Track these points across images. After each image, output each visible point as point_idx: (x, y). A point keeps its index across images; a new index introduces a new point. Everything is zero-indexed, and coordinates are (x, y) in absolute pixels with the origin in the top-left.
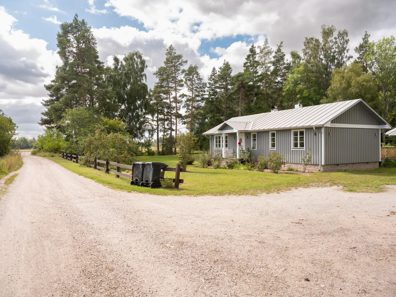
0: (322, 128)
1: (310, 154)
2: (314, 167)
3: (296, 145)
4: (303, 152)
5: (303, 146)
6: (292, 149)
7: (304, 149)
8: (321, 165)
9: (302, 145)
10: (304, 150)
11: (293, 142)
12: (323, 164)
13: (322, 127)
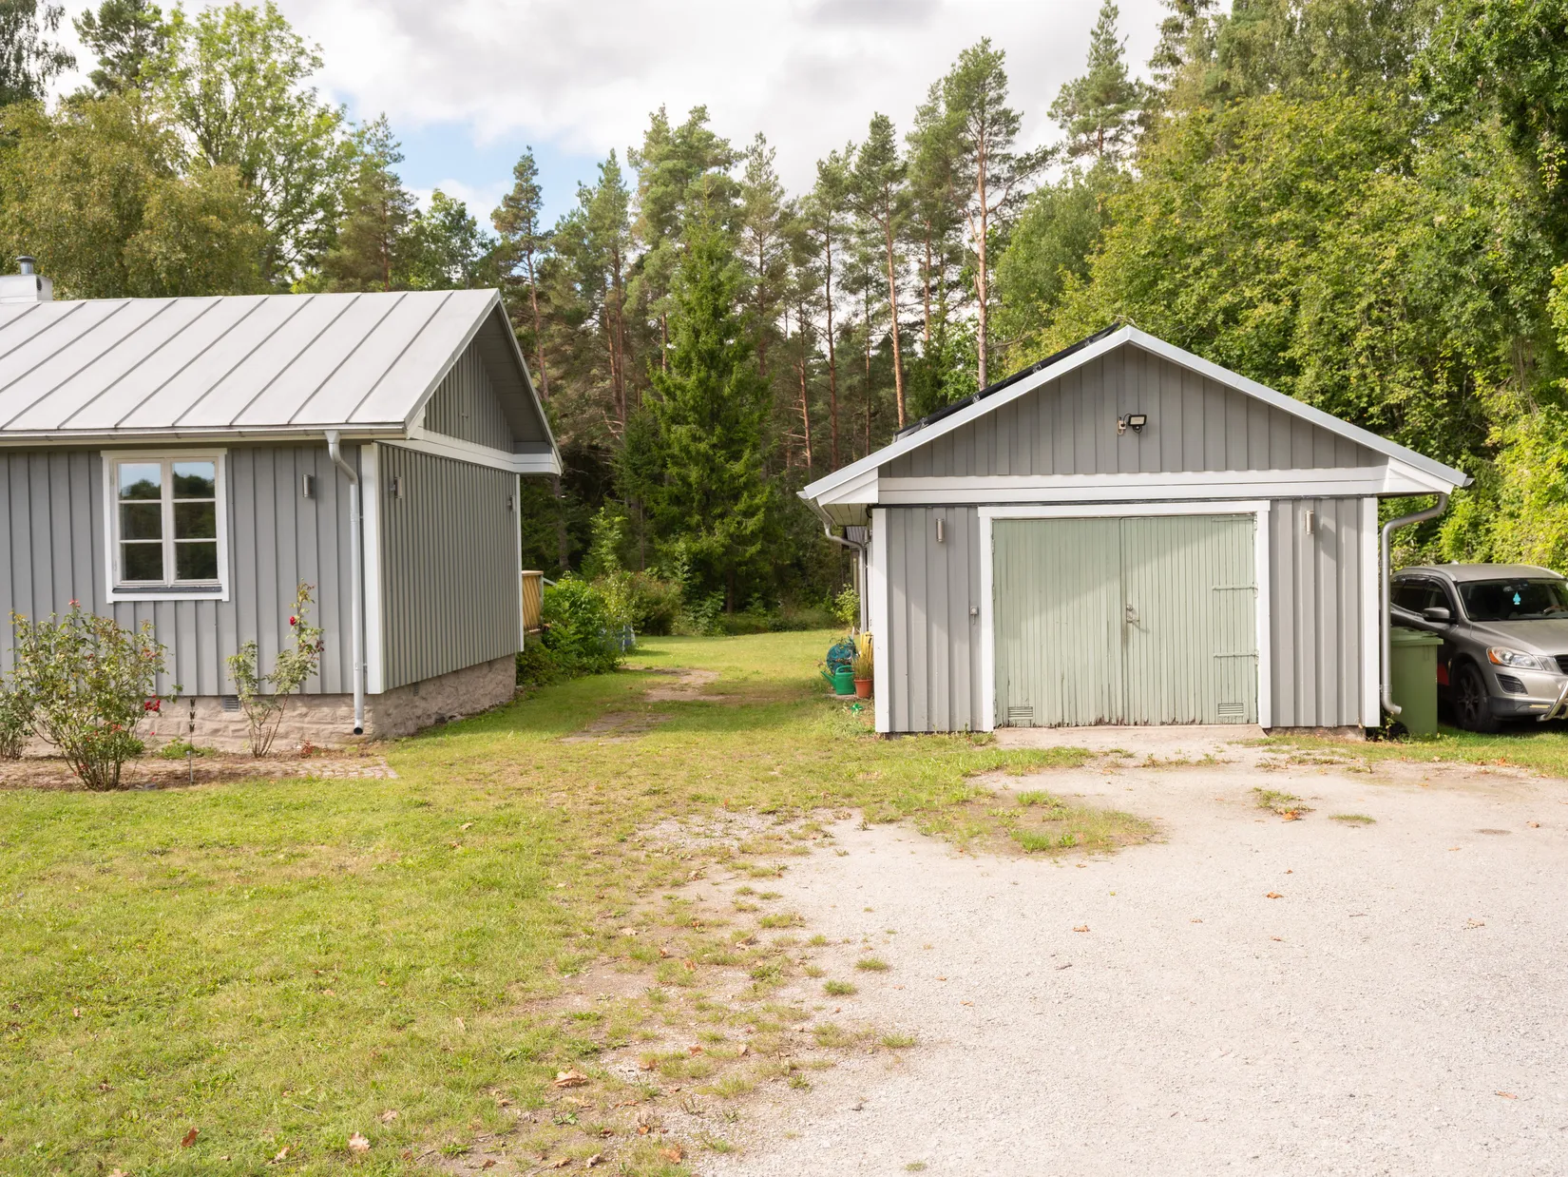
0: (364, 448)
1: (312, 623)
2: (304, 710)
3: (141, 564)
4: (208, 612)
5: (211, 571)
6: (115, 590)
7: (219, 590)
8: (366, 694)
9: (198, 563)
10: (224, 596)
11: (118, 541)
12: (376, 686)
13: (369, 442)
